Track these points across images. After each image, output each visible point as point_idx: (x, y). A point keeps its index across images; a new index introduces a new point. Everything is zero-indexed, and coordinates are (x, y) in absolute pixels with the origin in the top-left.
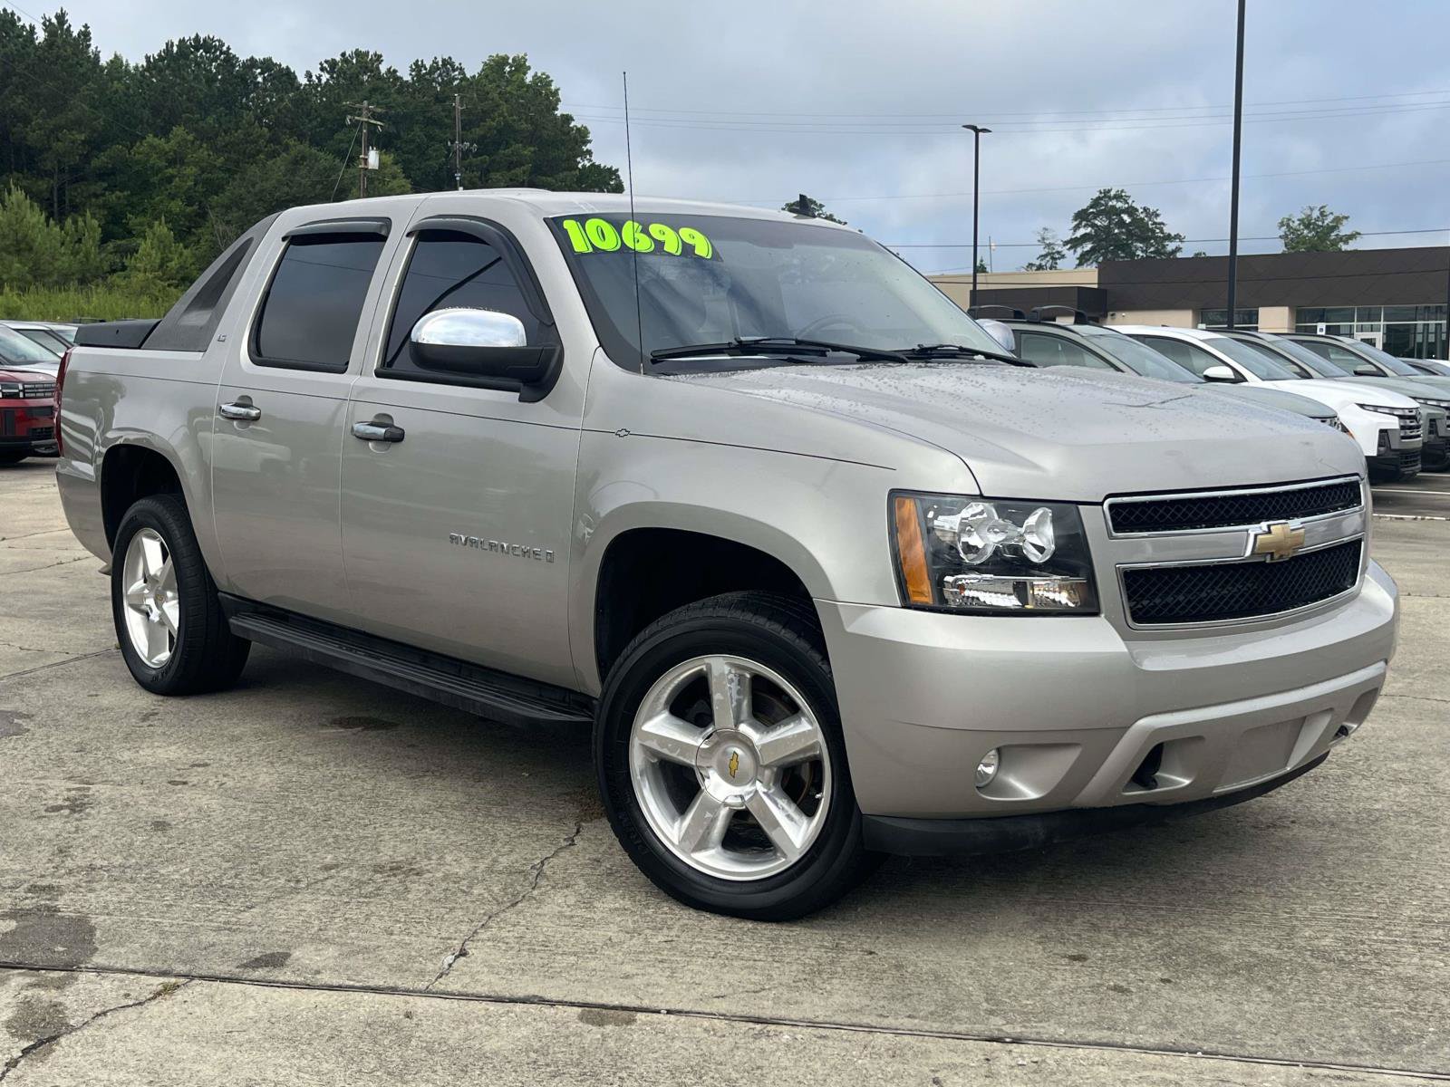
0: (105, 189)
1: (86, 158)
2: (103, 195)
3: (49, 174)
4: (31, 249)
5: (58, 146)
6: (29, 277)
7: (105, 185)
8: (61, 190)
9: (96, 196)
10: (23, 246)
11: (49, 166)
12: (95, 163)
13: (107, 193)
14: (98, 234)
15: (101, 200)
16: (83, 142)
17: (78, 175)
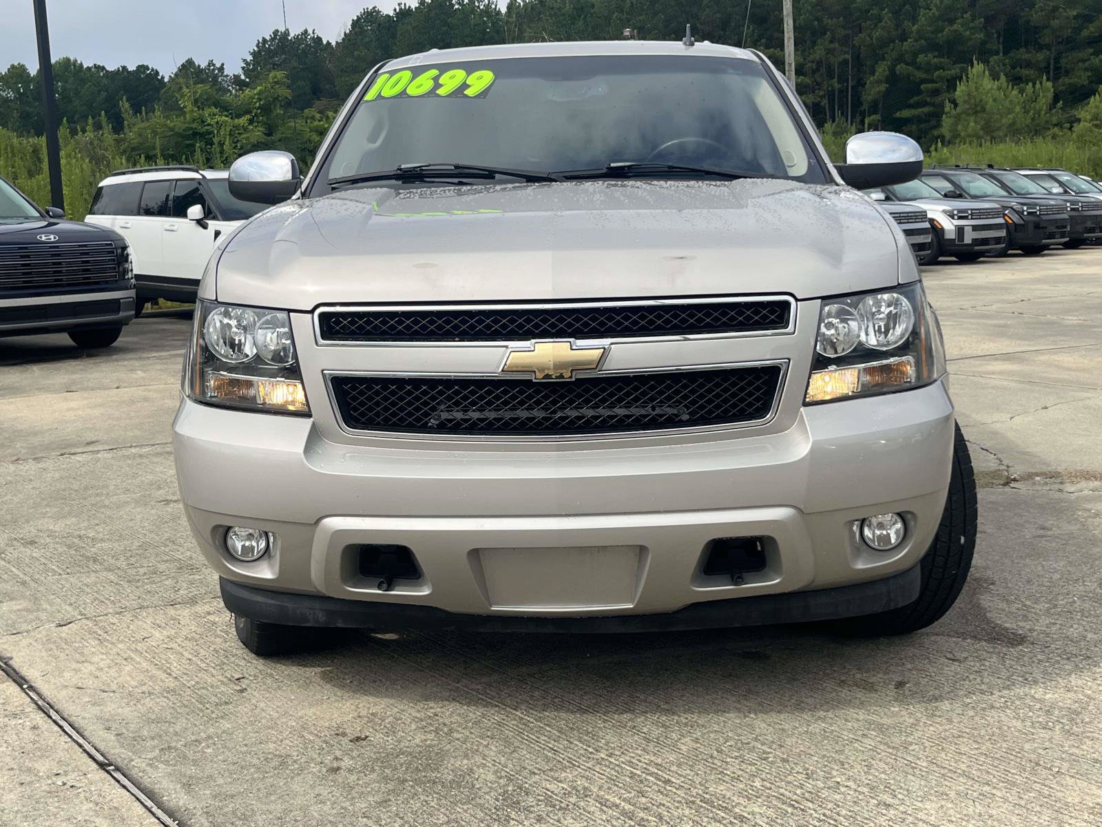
0: (1091, 54)
1: (1078, 30)
2: (1089, 60)
3: (1048, 47)
4: (984, 110)
5: (1055, 23)
6: (981, 133)
7: (1091, 50)
8: (1057, 60)
9: (1083, 61)
10: (979, 108)
11: (1047, 40)
12: (1085, 33)
13: (1092, 57)
14: (1050, 95)
15: (1087, 64)
16: (1075, 17)
17: (1071, 44)
